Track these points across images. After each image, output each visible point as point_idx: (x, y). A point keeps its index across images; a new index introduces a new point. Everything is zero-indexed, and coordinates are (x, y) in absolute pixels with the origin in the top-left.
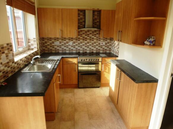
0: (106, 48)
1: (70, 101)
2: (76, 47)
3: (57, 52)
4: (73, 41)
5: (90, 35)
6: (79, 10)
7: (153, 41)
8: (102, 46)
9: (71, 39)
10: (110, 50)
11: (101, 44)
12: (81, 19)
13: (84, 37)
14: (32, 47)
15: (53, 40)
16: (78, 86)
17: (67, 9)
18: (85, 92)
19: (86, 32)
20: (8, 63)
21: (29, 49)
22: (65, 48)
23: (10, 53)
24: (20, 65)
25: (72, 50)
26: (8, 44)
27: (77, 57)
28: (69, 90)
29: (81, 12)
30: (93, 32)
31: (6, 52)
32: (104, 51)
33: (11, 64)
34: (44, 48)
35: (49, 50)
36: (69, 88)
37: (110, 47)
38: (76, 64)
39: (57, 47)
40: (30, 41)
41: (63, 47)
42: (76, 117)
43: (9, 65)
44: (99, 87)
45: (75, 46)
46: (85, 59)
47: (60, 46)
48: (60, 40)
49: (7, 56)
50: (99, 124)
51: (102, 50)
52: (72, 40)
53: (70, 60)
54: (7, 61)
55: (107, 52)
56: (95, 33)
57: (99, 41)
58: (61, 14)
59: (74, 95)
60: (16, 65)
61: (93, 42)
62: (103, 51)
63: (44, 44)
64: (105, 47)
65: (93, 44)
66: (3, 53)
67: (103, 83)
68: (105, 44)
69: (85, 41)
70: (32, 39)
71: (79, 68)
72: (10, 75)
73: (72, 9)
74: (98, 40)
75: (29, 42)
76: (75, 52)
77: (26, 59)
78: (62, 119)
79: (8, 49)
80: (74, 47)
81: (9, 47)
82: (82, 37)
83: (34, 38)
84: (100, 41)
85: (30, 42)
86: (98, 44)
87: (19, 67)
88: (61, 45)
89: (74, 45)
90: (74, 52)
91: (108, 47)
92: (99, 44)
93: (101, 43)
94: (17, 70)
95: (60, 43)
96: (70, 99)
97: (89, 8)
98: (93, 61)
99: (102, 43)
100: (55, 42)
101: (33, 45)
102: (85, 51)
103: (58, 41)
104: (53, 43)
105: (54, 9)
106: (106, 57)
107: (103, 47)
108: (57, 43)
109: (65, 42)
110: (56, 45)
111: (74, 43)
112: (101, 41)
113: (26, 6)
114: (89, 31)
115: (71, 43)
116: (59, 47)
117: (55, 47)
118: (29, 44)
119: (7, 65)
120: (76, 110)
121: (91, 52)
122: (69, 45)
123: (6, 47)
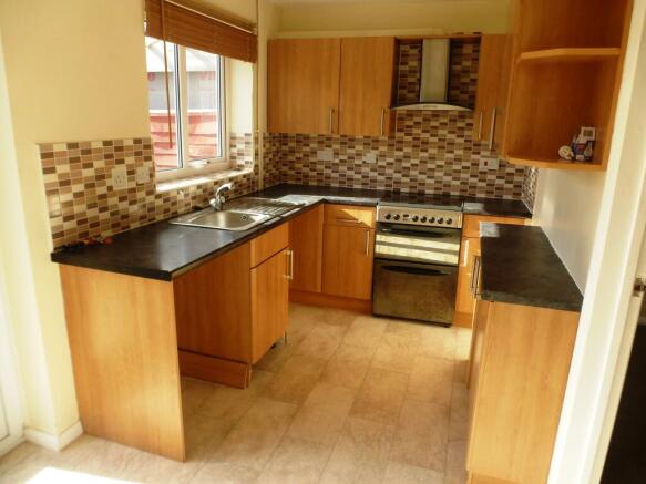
0: (502, 182)
1: (323, 347)
2: (389, 171)
3: (322, 184)
4: (376, 152)
5: (441, 132)
6: (398, 42)
7: (586, 145)
8: (485, 173)
9: (372, 143)
10: (517, 191)
11: (482, 167)
12: (410, 71)
13: (418, 139)
14: (240, 162)
15: (314, 145)
16: (372, 309)
17: (358, 40)
18: (387, 331)
19: (426, 120)
20: (133, 191)
21: (231, 168)
22: (350, 173)
23: (142, 165)
24: (174, 204)
25: (374, 181)
26: (137, 141)
27: (373, 206)
28: (336, 315)
29: (412, 47)
30: (453, 120)
31: (130, 160)
32: (492, 192)
33: (141, 195)
34: (285, 169)
35: (301, 176)
36: (344, 309)
37: (516, 178)
38: (368, 228)
39: (326, 168)
40: (236, 142)
41: (342, 168)
42: (313, 396)
43: (135, 196)
44: (447, 325)
45: (384, 167)
46: (401, 215)
47: (334, 164)
48: (337, 147)
49: (131, 172)
50: (374, 435)
51: (483, 188)
52: (375, 145)
53: (352, 212)
54: (127, 185)
55: (506, 197)
56: (459, 124)
57: (474, 153)
58: (337, 58)
59: (345, 333)
60: (159, 202)
61: (451, 156)
62: (488, 192)
63: (286, 155)
64: (498, 178)
65: (449, 163)
66: (121, 162)
67: (463, 314)
68: (496, 167)
69: (422, 151)
70: (242, 135)
71: (377, 246)
72: (134, 226)
73: (375, 39)
74: (470, 149)
75: (232, 146)
76: (383, 188)
77: (200, 192)
78: (268, 392)
79: (138, 154)
80: (381, 171)
81: (140, 148)
82: (410, 138)
83: (246, 135)
84: (479, 153)
85: (235, 146)
86: (468, 164)
87: (171, 211)
88: (337, 161)
89: (380, 163)
90: (379, 188)
91: (509, 178)
92: (473, 164)
93: (482, 161)
94: (160, 217)
95: (336, 154)
96: (324, 343)
97: (439, 32)
98: (427, 223)
99: (486, 164)
100: (319, 152)
101: (242, 154)
102: (420, 188)
103: (330, 146)
104: (314, 152)
105: (318, 41)
106: (479, 214)
107: (489, 177)
108: (326, 155)
109: (352, 151)
110: (321, 162)
111: (381, 156)
112: (483, 153)
113: (216, 35)
114: (438, 116)
115: (371, 157)
116: (330, 168)
117: (319, 167)
118: (235, 150)
119: (128, 196)
120: (323, 377)
121: (441, 192)
122: (364, 162)
123: (129, 148)
